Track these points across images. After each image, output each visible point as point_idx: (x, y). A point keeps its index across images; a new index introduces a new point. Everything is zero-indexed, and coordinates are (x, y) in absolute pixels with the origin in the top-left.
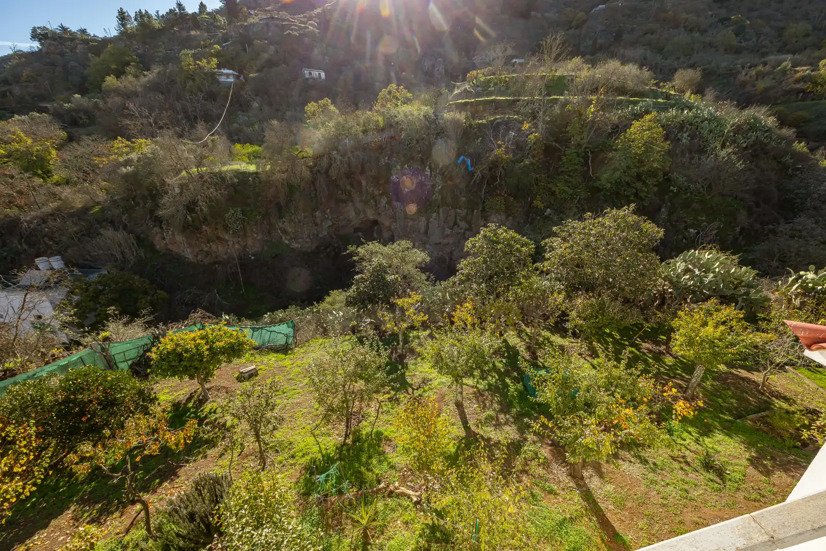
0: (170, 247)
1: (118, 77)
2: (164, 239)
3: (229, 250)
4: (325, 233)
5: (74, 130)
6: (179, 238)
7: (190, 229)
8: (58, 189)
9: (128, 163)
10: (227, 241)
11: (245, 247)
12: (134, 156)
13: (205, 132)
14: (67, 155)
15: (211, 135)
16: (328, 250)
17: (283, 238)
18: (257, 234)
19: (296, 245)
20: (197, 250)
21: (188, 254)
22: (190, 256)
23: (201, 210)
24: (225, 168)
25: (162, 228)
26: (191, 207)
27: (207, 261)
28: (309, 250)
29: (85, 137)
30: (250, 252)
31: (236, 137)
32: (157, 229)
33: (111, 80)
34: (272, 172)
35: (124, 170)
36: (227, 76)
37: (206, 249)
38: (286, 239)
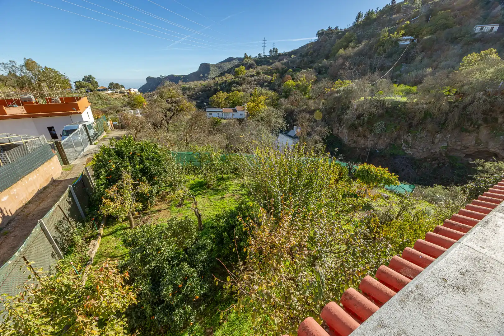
0: (339, 134)
1: (345, 49)
2: (338, 129)
3: (366, 143)
4: (438, 151)
5: (320, 76)
6: (345, 131)
7: (353, 127)
8: (307, 101)
9: (338, 92)
10: (368, 138)
11: (376, 144)
12: (342, 89)
13: (378, 77)
14: (315, 87)
15: (381, 79)
16: (433, 162)
17: (403, 145)
18: (387, 138)
19: (410, 152)
20: (350, 139)
21: (346, 139)
22: (346, 141)
23: (364, 119)
24: (387, 98)
25: (340, 124)
26: (359, 116)
27: (353, 145)
28: (418, 158)
29: (323, 79)
30: (378, 148)
31: (396, 79)
32: (338, 125)
33: (341, 51)
34: (417, 103)
35: (336, 95)
36: (406, 41)
37: (355, 139)
38: (404, 146)
